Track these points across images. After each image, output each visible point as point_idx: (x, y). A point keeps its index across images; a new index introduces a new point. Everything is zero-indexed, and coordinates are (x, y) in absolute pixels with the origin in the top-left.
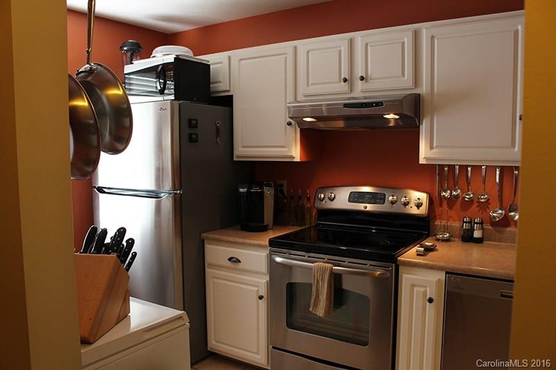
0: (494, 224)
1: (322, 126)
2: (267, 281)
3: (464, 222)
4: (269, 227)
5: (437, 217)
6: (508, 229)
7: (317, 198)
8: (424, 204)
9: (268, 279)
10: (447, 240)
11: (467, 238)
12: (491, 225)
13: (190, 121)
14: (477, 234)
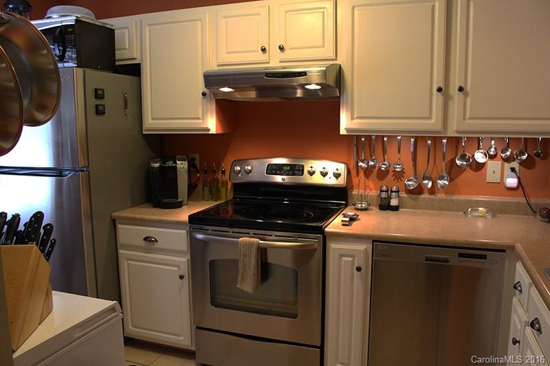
0: (409, 192)
1: (239, 97)
2: (188, 260)
3: (381, 191)
4: (184, 203)
5: (355, 187)
6: (422, 196)
7: (232, 171)
8: (342, 174)
9: (189, 257)
10: (366, 209)
11: (385, 206)
12: (406, 193)
13: (96, 90)
14: (394, 202)
